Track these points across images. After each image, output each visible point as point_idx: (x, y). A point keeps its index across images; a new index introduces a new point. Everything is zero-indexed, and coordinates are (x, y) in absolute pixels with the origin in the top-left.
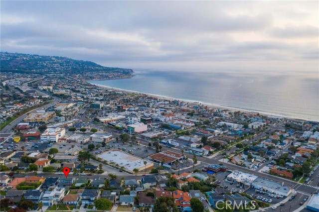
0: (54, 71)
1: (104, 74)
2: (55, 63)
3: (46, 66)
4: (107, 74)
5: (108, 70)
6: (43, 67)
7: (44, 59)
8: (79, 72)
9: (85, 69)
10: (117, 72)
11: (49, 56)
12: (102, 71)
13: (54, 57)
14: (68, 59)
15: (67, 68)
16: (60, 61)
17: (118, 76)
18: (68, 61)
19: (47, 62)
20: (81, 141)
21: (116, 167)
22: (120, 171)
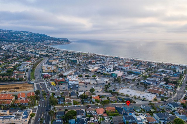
0: (24, 40)
1: (54, 41)
2: (23, 35)
3: (19, 37)
4: (56, 42)
5: (56, 39)
6: (17, 38)
7: (17, 33)
8: (39, 40)
9: (43, 38)
10: (61, 40)
11: (18, 31)
12: (53, 40)
13: (22, 31)
14: (30, 33)
15: (31, 38)
16: (26, 34)
17: (62, 43)
18: (31, 34)
19: (18, 35)
20: (93, 83)
21: (139, 98)
22: (143, 100)
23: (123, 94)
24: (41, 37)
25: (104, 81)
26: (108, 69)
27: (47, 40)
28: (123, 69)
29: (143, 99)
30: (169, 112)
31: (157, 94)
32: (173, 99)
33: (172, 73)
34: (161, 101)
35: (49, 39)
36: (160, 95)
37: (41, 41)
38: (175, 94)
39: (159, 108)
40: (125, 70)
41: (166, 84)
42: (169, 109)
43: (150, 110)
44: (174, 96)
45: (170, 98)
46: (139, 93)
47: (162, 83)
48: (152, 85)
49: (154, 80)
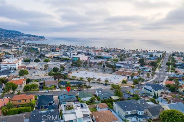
1: (27, 38)
9: (14, 35)
17: (37, 39)
20: (41, 67)
21: (98, 82)
22: (105, 85)
23: (75, 77)
24: (12, 33)
25: (58, 64)
26: (70, 54)
27: (19, 36)
28: (90, 55)
29: (104, 83)
30: (146, 100)
31: (128, 77)
32: (151, 81)
33: (149, 57)
34: (133, 84)
35: (21, 35)
36: (132, 77)
37: (12, 37)
38: (154, 76)
39: (129, 94)
40: (93, 55)
41: (142, 66)
42: (146, 95)
43: (111, 98)
44: (153, 78)
45: (148, 81)
46: (101, 75)
47: (137, 65)
48: (123, 68)
49: (126, 63)
